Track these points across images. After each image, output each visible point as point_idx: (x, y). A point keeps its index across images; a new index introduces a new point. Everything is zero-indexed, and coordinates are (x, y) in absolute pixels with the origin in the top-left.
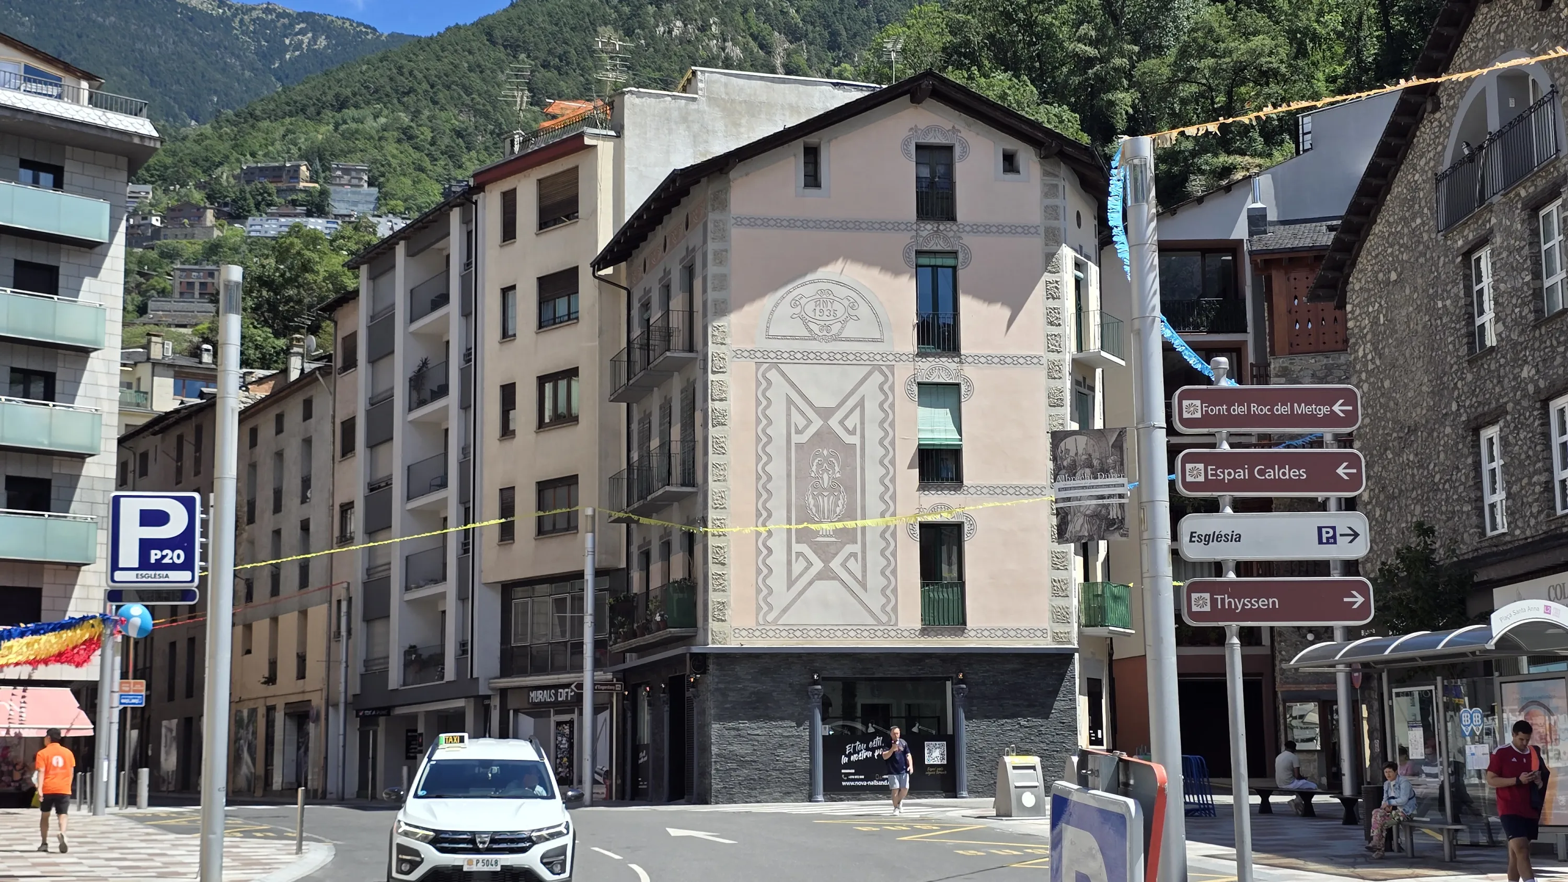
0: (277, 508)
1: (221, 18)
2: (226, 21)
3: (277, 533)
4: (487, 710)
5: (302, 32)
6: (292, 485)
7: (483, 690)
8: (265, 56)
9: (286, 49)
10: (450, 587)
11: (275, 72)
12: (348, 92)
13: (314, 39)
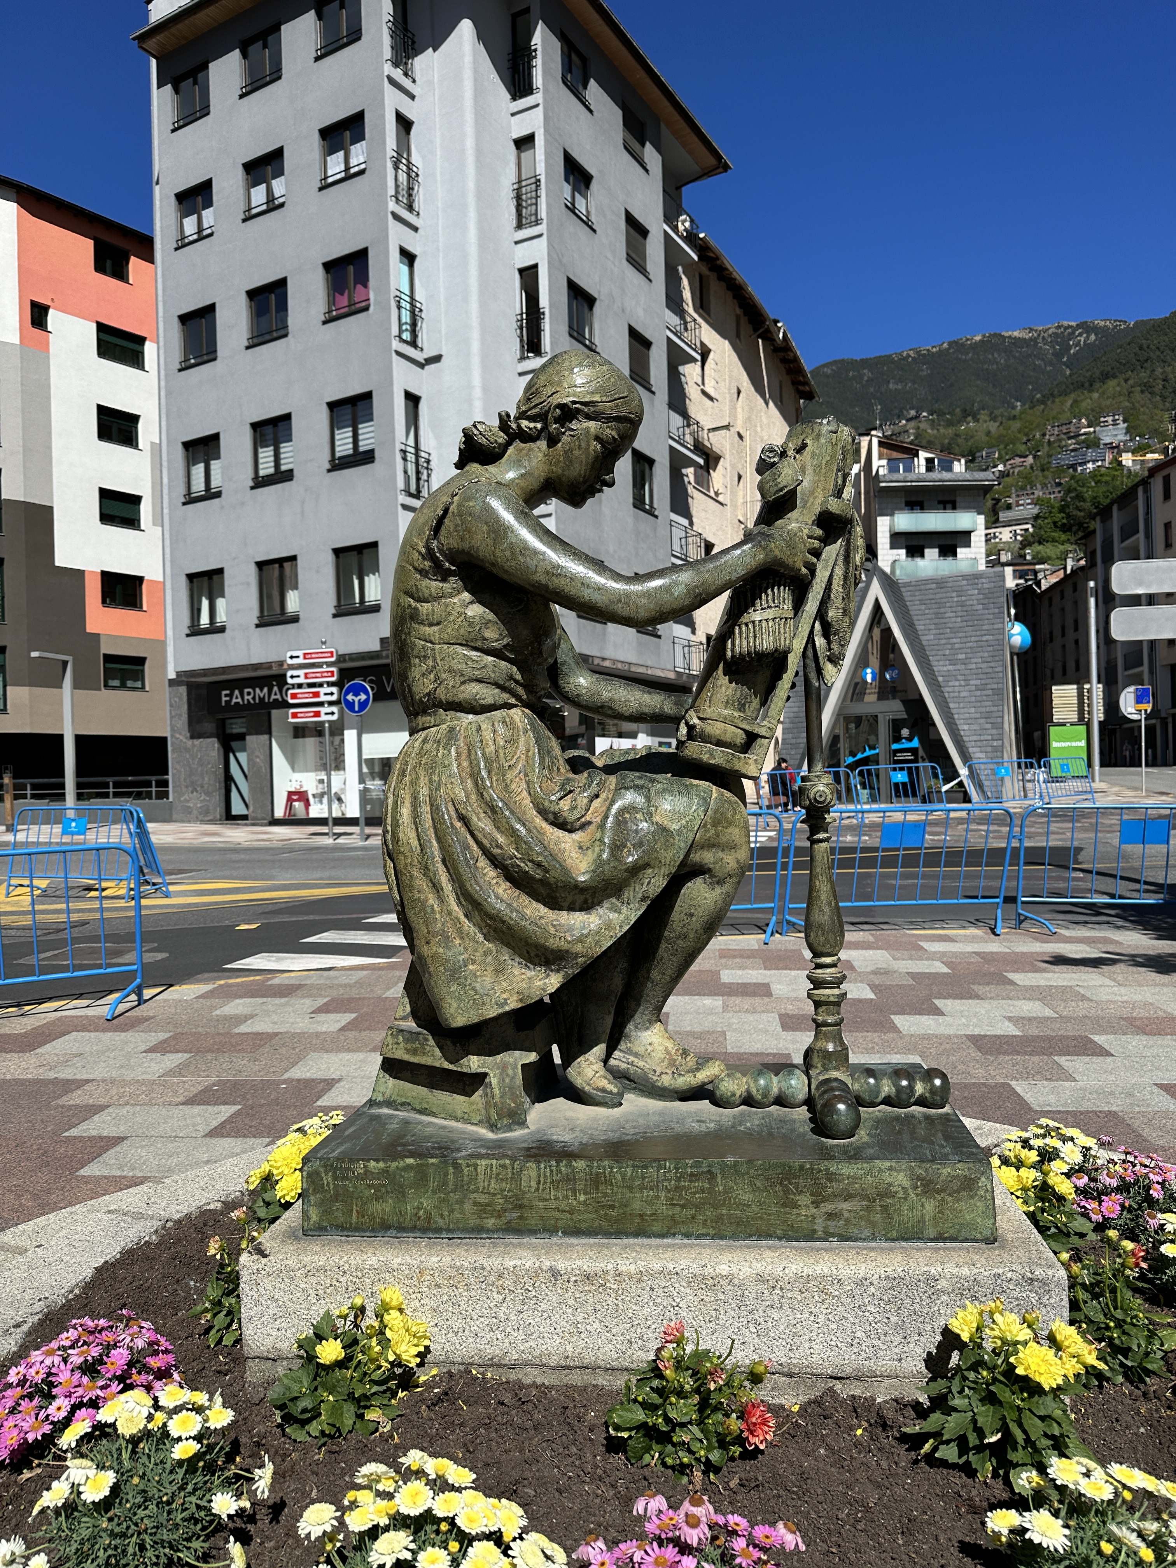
0: (1063, 635)
1: (1031, 339)
2: (1034, 340)
3: (1064, 646)
4: (1167, 724)
5: (1080, 335)
6: (1070, 624)
7: (1163, 715)
8: (1058, 355)
9: (1070, 347)
10: (1145, 668)
11: (1065, 364)
12: (1109, 368)
13: (1088, 338)
